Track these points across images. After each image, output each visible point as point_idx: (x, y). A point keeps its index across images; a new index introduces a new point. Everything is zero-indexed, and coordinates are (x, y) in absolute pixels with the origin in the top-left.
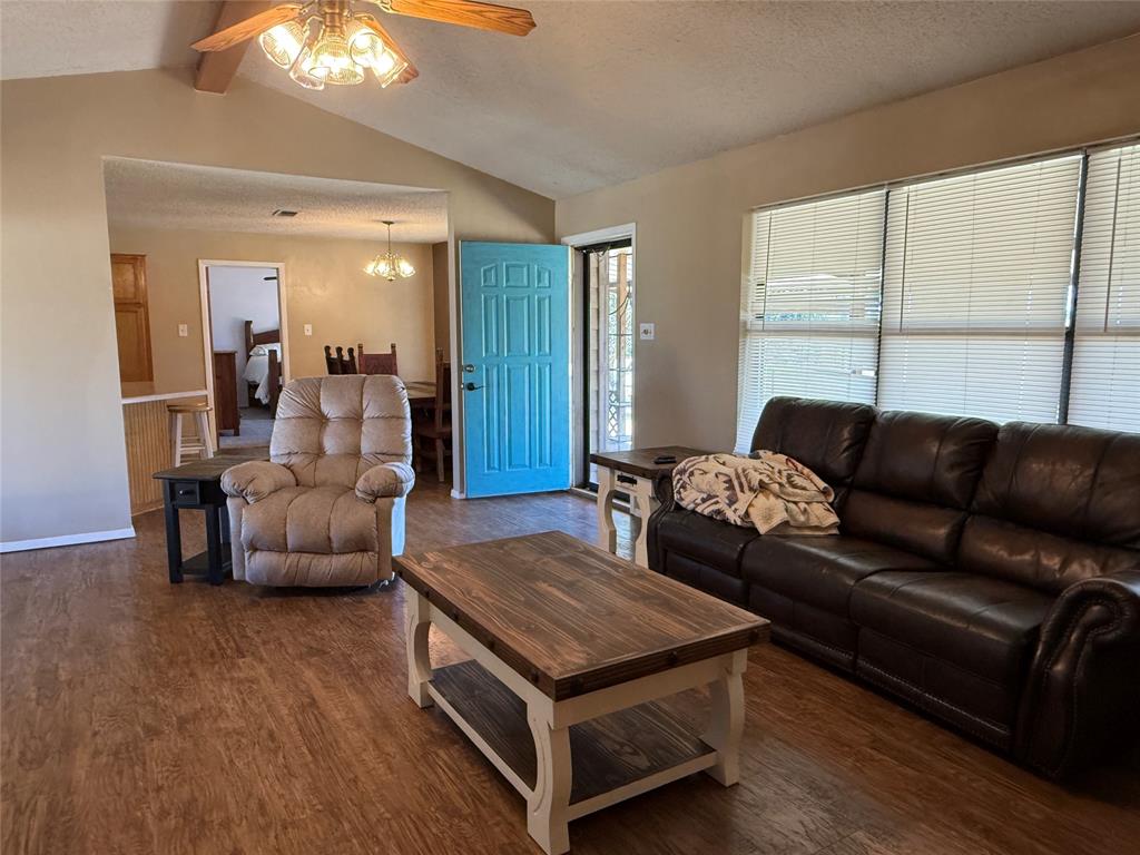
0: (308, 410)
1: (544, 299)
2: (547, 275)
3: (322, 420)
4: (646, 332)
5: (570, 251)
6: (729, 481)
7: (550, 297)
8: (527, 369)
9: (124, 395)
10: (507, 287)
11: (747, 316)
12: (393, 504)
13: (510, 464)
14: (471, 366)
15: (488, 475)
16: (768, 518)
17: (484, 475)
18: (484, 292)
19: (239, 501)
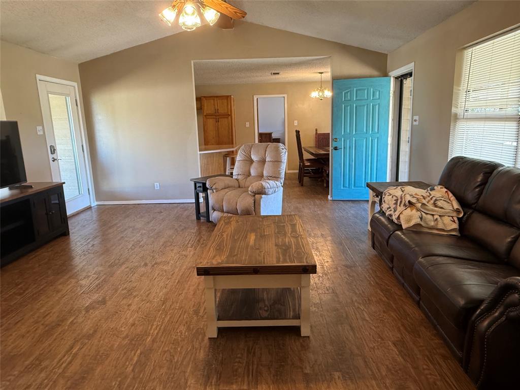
0: (246, 157)
1: (376, 105)
2: (378, 93)
3: (251, 161)
4: (415, 121)
5: (392, 80)
6: (397, 200)
7: (379, 104)
8: (365, 140)
9: (200, 151)
10: (356, 100)
11: (458, 110)
12: (261, 197)
13: (354, 186)
14: (336, 139)
15: (343, 190)
16: (408, 221)
17: (341, 189)
18: (344, 103)
19: (211, 191)
